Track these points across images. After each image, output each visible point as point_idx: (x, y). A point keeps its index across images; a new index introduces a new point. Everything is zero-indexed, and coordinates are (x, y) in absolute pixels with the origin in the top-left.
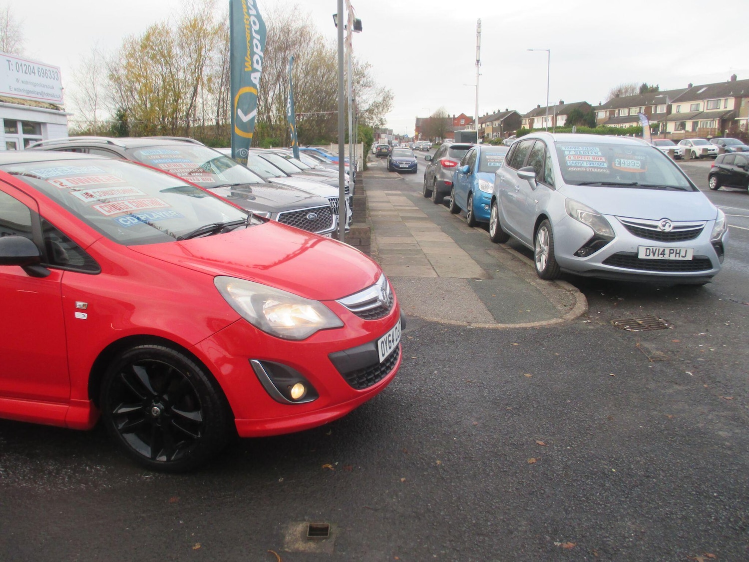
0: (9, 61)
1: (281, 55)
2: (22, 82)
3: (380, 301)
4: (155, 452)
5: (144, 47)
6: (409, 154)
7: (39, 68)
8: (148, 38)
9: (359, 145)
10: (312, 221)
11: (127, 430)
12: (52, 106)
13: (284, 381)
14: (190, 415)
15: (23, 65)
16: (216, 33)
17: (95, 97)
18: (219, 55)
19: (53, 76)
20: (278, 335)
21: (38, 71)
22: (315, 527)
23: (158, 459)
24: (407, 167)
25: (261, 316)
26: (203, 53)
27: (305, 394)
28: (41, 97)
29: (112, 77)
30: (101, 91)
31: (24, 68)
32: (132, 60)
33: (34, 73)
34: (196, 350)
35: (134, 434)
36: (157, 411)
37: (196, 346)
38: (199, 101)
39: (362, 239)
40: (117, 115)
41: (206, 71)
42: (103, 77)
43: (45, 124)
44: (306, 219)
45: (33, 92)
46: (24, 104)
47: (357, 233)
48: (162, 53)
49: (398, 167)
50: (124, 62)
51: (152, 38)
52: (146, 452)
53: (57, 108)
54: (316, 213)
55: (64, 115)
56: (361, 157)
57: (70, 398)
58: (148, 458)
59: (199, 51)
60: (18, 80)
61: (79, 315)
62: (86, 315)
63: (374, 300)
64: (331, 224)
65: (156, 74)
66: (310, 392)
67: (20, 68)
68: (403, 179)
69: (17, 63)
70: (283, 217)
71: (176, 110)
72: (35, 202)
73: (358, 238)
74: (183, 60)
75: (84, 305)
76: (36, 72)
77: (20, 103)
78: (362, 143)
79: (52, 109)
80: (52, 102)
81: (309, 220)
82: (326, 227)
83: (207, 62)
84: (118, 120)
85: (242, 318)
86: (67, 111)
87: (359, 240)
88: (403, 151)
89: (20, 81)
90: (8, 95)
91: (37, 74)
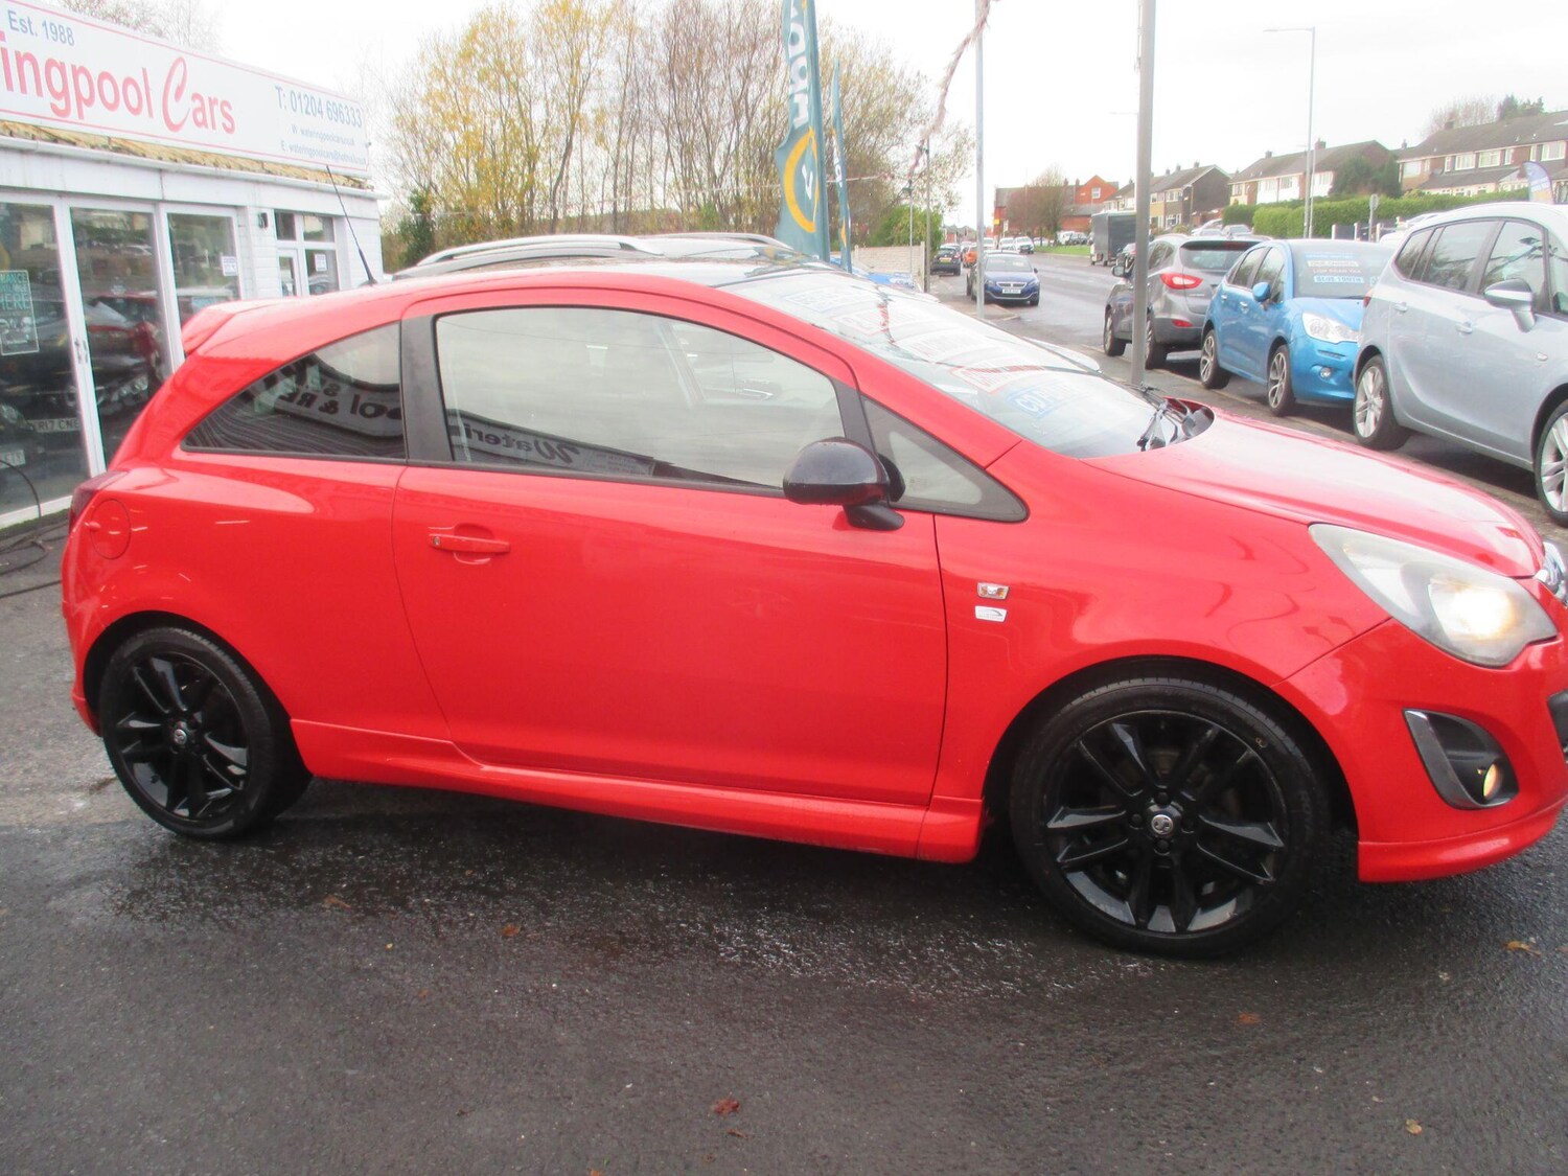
0: (279, 89)
1: (740, 62)
2: (302, 132)
4: (1144, 911)
5: (467, 55)
6: (1022, 264)
7: (328, 102)
8: (472, 36)
9: (916, 248)
11: (1074, 868)
12: (352, 182)
13: (1467, 758)
14: (1252, 832)
15: (302, 97)
16: (608, 20)
18: (616, 68)
19: (352, 118)
21: (328, 109)
24: (1019, 292)
25: (1426, 608)
26: (584, 62)
27: (1499, 786)
28: (332, 162)
29: (400, 122)
31: (304, 102)
32: (439, 86)
33: (321, 112)
34: (1291, 688)
36: (1167, 824)
37: (1291, 680)
38: (574, 162)
40: (412, 200)
41: (588, 108)
42: (382, 121)
43: (340, 218)
45: (320, 154)
46: (306, 179)
48: (500, 64)
49: (999, 293)
50: (423, 91)
51: (480, 37)
52: (1121, 912)
53: (361, 186)
55: (372, 200)
56: (919, 274)
57: (931, 795)
59: (574, 61)
60: (294, 129)
61: (983, 613)
62: (1004, 612)
65: (488, 112)
66: (1505, 780)
67: (298, 101)
68: (1019, 318)
69: (292, 92)
71: (530, 186)
74: (542, 82)
75: (1000, 591)
76: (324, 110)
77: (300, 177)
78: (923, 243)
79: (352, 186)
80: (351, 172)
83: (593, 81)
84: (413, 211)
85: (1389, 618)
86: (377, 192)
88: (1006, 259)
89: (299, 131)
90: (279, 160)
91: (325, 114)
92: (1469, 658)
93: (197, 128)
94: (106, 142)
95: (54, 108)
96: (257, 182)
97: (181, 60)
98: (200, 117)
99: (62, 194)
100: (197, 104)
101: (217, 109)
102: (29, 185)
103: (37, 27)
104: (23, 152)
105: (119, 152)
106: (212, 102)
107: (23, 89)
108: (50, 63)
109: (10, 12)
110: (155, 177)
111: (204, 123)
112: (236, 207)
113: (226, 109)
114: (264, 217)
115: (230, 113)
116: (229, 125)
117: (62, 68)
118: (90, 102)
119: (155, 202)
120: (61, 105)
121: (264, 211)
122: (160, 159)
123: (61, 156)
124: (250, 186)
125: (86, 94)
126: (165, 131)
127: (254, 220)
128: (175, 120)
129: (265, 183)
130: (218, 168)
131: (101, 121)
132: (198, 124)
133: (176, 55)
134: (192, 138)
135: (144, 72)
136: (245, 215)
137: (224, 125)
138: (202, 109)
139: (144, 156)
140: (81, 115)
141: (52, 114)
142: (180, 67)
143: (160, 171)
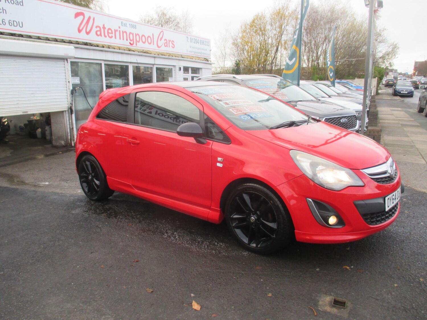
0: (187, 37)
1: (328, 26)
3: (389, 173)
4: (250, 241)
5: (251, 26)
6: (409, 85)
7: (200, 40)
8: (253, 21)
9: (374, 79)
10: (344, 123)
11: (237, 228)
12: (205, 60)
13: (324, 213)
14: (271, 225)
15: (193, 39)
16: (290, 16)
17: (225, 54)
18: (292, 28)
19: (207, 44)
20: (324, 186)
22: (337, 300)
23: (251, 245)
24: (407, 93)
25: (315, 175)
26: (283, 28)
27: (337, 222)
28: (200, 55)
29: (234, 44)
30: (228, 51)
31: (194, 40)
32: (244, 34)
33: (198, 43)
35: (240, 230)
36: (253, 220)
37: (277, 187)
38: (279, 54)
39: (375, 136)
40: (235, 64)
41: (284, 38)
42: (229, 44)
43: (201, 68)
44: (340, 122)
45: (197, 53)
46: (193, 59)
47: (372, 132)
48: (260, 29)
49: (400, 93)
50: (241, 35)
51: (256, 21)
52: (246, 240)
53: (208, 61)
54: (347, 119)
55: (211, 64)
56: (375, 86)
57: (211, 207)
58: (246, 244)
59: (280, 27)
60: (191, 47)
61: (219, 165)
62: (222, 165)
63: (385, 173)
64: (356, 126)
65: (257, 41)
66: (340, 222)
67: (192, 40)
68: (403, 101)
69: (191, 38)
70: (327, 120)
71: (265, 60)
72: (202, 106)
74: (272, 33)
75: (221, 160)
76: (199, 42)
77: (191, 59)
78: (377, 78)
79: (205, 61)
80: (205, 57)
81: (342, 123)
82: (352, 127)
83: (285, 33)
85: (304, 174)
86: (212, 62)
87: (373, 136)
88: (404, 83)
89: (192, 47)
90: (186, 54)
91: (199, 43)
93: (165, 47)
94: (142, 51)
95: (130, 43)
96: (179, 60)
97: (162, 31)
98: (166, 45)
99: (131, 63)
100: (166, 41)
101: (170, 43)
102: (123, 61)
103: (128, 25)
104: (122, 53)
105: (145, 53)
106: (169, 41)
107: (123, 39)
108: (130, 33)
109: (122, 22)
110: (153, 59)
111: (167, 46)
112: (174, 66)
113: (173, 42)
114: (180, 69)
115: (174, 43)
116: (173, 46)
117: (133, 34)
118: (139, 42)
119: (153, 65)
120: (132, 43)
121: (180, 67)
122: (155, 54)
123: (131, 54)
124: (178, 61)
125: (138, 39)
126: (157, 48)
127: (178, 69)
128: (159, 45)
129: (181, 60)
130: (170, 56)
131: (141, 46)
132: (165, 46)
133: (161, 30)
134: (164, 49)
135: (153, 34)
136: (176, 68)
137: (172, 46)
138: (167, 43)
139: (151, 54)
140: (136, 45)
141: (130, 45)
142: (162, 33)
143: (155, 57)
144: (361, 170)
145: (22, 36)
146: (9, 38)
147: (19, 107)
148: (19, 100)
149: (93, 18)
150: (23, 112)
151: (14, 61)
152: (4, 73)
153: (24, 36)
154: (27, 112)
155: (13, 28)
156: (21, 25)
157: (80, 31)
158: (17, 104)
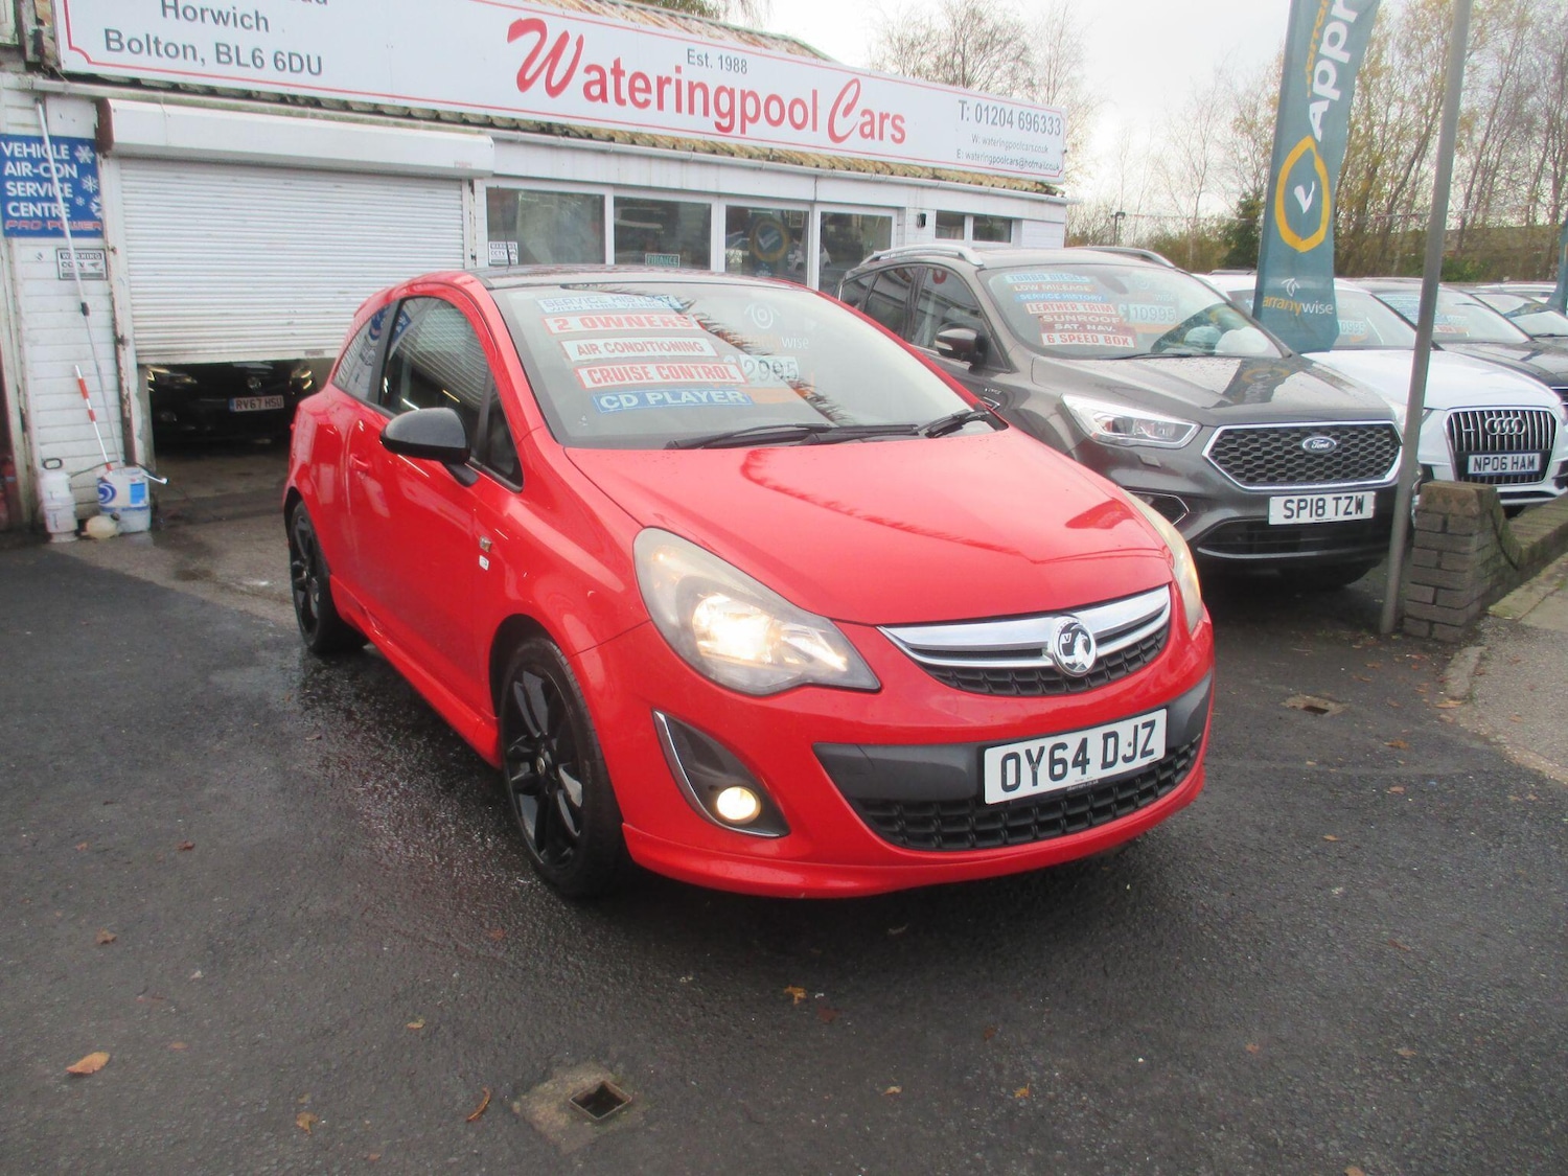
0: (963, 103)
2: (984, 142)
4: (539, 842)
7: (1022, 113)
10: (1320, 456)
12: (1039, 187)
14: (573, 791)
15: (990, 109)
17: (1203, 168)
19: (1049, 128)
21: (1020, 119)
23: (542, 855)
25: (687, 625)
27: (760, 814)
28: (1017, 168)
29: (1240, 124)
30: (1216, 155)
31: (992, 114)
33: (1011, 123)
36: (542, 766)
37: (582, 655)
39: (1450, 517)
40: (1241, 205)
42: (1223, 130)
43: (1019, 220)
44: (1299, 448)
45: (1003, 160)
46: (981, 184)
47: (1439, 500)
53: (1048, 190)
54: (1336, 438)
55: (1062, 205)
58: (535, 848)
60: (975, 138)
61: (482, 561)
62: (488, 563)
63: (1036, 651)
64: (1387, 469)
67: (984, 114)
69: (978, 105)
73: (1439, 513)
75: (486, 545)
76: (1016, 120)
77: (975, 182)
79: (1037, 191)
80: (1040, 178)
81: (1306, 453)
84: (1240, 217)
85: (652, 620)
86: (1070, 196)
87: (1441, 517)
89: (980, 140)
90: (953, 167)
91: (1016, 124)
92: (712, 677)
93: (862, 139)
94: (768, 152)
95: (718, 126)
96: (923, 187)
97: (856, 81)
98: (867, 130)
99: (719, 195)
100: (867, 118)
101: (888, 123)
102: (685, 187)
103: (714, 60)
104: (683, 161)
105: (775, 160)
106: (883, 117)
107: (691, 110)
108: (721, 89)
109: (689, 50)
110: (810, 183)
111: (872, 134)
112: (898, 209)
113: (898, 122)
114: (922, 220)
115: (903, 126)
116: (898, 136)
117: (731, 93)
118: (754, 120)
119: (813, 203)
120: (725, 123)
121: (924, 212)
122: (818, 166)
123: (719, 165)
124: (913, 191)
125: (751, 112)
126: (829, 143)
127: (911, 218)
128: (839, 132)
129: (930, 187)
130: (883, 172)
131: (761, 134)
132: (863, 135)
133: (850, 78)
134: (856, 147)
135: (815, 93)
136: (904, 215)
137: (893, 136)
138: (872, 123)
139: (801, 164)
140: (743, 130)
141: (716, 131)
142: (854, 88)
143: (816, 177)
144: (883, 630)
145: (316, 103)
146: (271, 109)
147: (293, 334)
148: (297, 311)
149: (577, 38)
150: (307, 352)
151: (286, 184)
152: (249, 223)
153: (323, 104)
154: (321, 351)
155: (287, 77)
156: (315, 68)
157: (524, 84)
158: (289, 324)
